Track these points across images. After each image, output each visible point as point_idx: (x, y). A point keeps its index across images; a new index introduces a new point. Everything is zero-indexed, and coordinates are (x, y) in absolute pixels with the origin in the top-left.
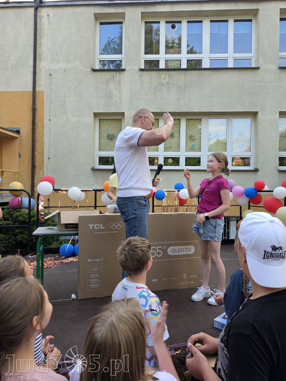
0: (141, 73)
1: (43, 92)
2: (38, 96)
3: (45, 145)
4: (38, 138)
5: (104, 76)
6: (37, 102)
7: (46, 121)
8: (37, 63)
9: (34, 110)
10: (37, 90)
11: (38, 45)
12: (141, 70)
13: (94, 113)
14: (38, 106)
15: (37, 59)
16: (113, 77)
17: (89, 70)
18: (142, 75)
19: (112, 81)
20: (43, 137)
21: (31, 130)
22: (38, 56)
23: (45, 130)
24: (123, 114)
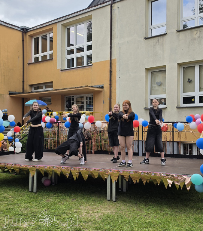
0: (178, 33)
1: (116, 59)
2: (113, 62)
3: (117, 95)
4: (113, 90)
5: (152, 41)
6: (113, 66)
7: (117, 78)
8: (112, 41)
9: (111, 72)
10: (113, 58)
11: (113, 29)
12: (179, 31)
13: (146, 69)
14: (113, 69)
15: (112, 38)
16: (158, 40)
17: (143, 39)
18: (179, 35)
19: (158, 43)
20: (115, 89)
21: (109, 85)
22: (112, 36)
23: (117, 85)
24: (165, 66)
